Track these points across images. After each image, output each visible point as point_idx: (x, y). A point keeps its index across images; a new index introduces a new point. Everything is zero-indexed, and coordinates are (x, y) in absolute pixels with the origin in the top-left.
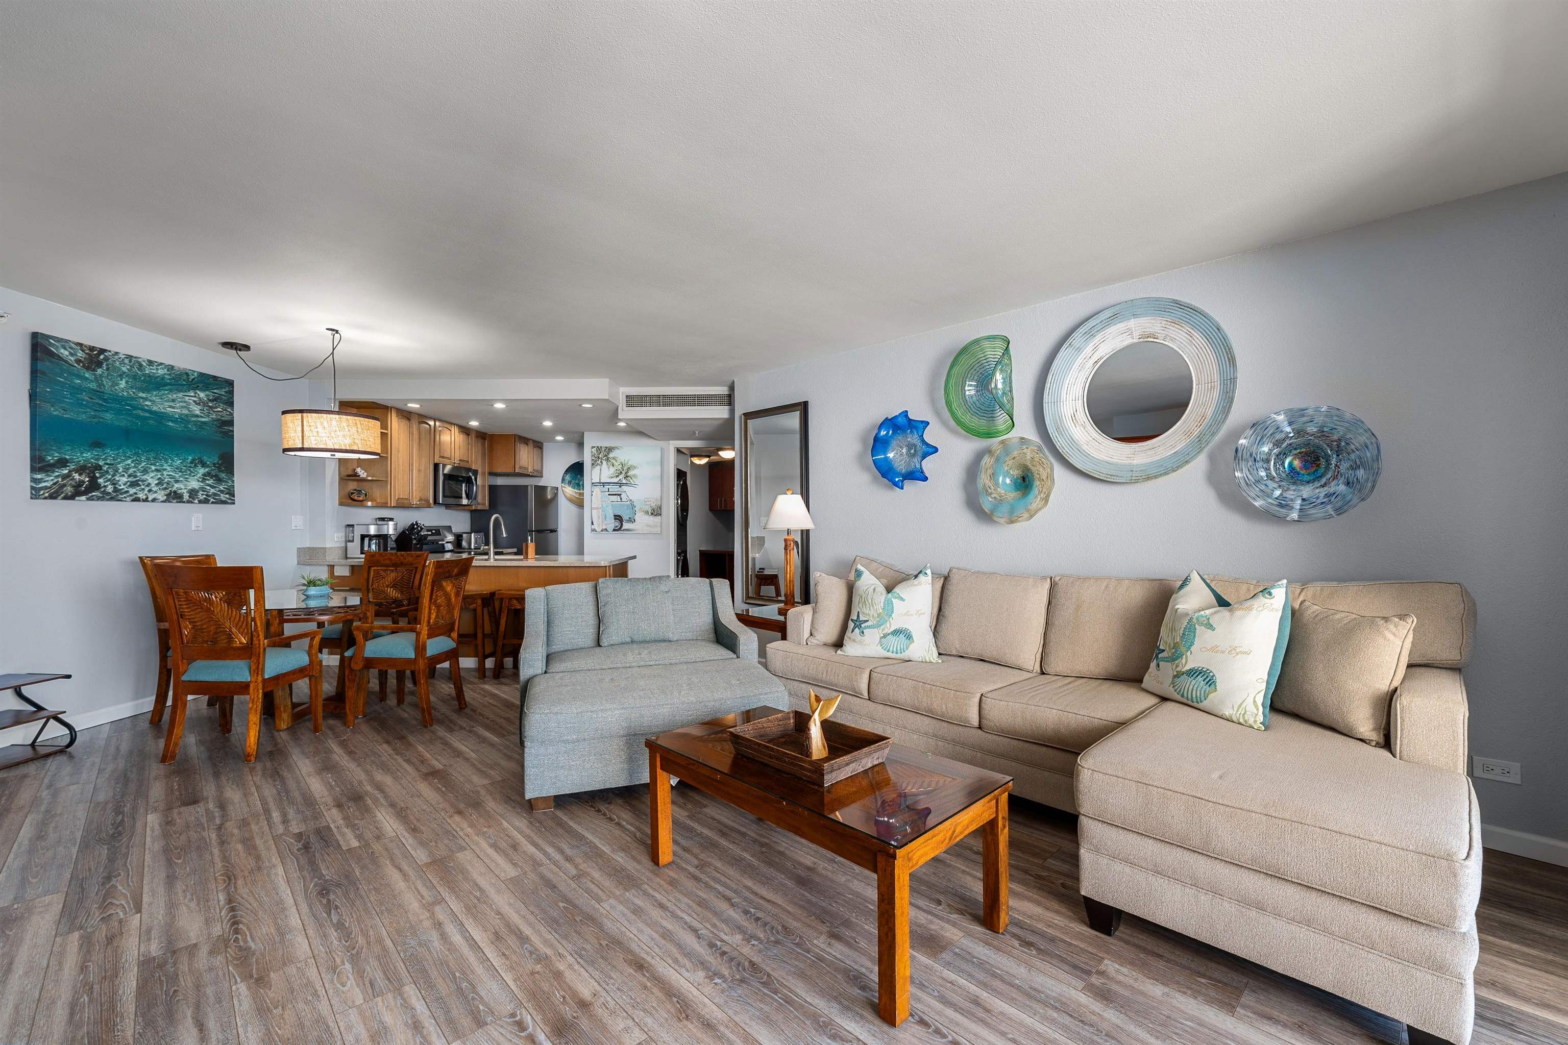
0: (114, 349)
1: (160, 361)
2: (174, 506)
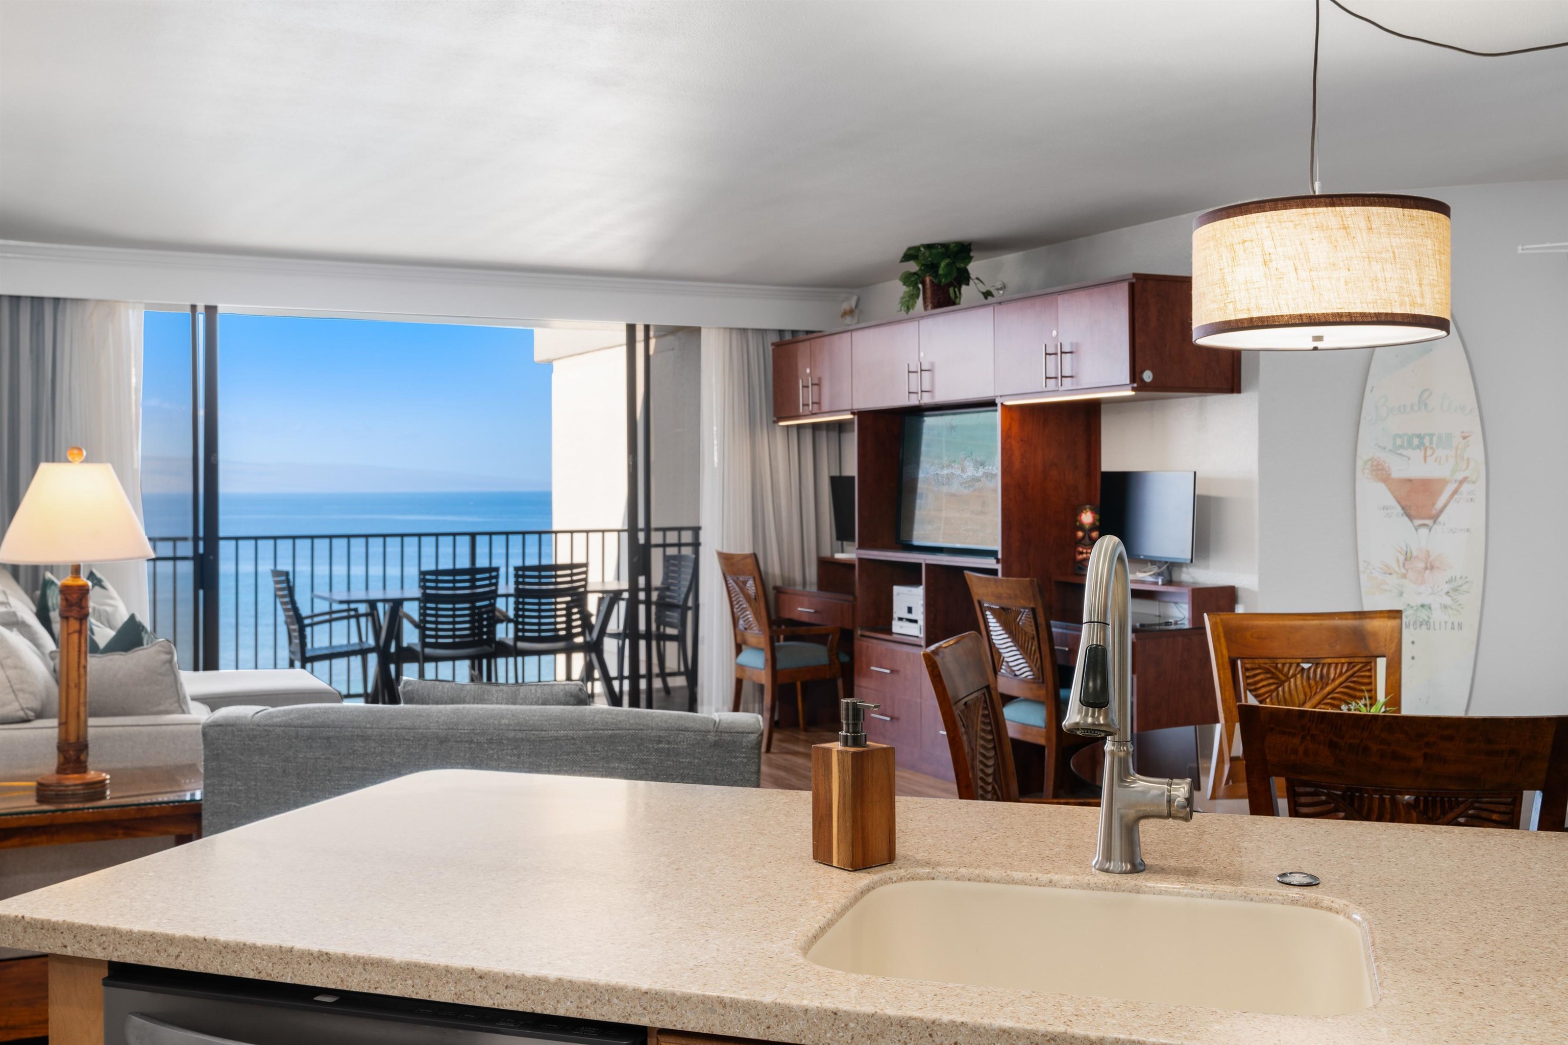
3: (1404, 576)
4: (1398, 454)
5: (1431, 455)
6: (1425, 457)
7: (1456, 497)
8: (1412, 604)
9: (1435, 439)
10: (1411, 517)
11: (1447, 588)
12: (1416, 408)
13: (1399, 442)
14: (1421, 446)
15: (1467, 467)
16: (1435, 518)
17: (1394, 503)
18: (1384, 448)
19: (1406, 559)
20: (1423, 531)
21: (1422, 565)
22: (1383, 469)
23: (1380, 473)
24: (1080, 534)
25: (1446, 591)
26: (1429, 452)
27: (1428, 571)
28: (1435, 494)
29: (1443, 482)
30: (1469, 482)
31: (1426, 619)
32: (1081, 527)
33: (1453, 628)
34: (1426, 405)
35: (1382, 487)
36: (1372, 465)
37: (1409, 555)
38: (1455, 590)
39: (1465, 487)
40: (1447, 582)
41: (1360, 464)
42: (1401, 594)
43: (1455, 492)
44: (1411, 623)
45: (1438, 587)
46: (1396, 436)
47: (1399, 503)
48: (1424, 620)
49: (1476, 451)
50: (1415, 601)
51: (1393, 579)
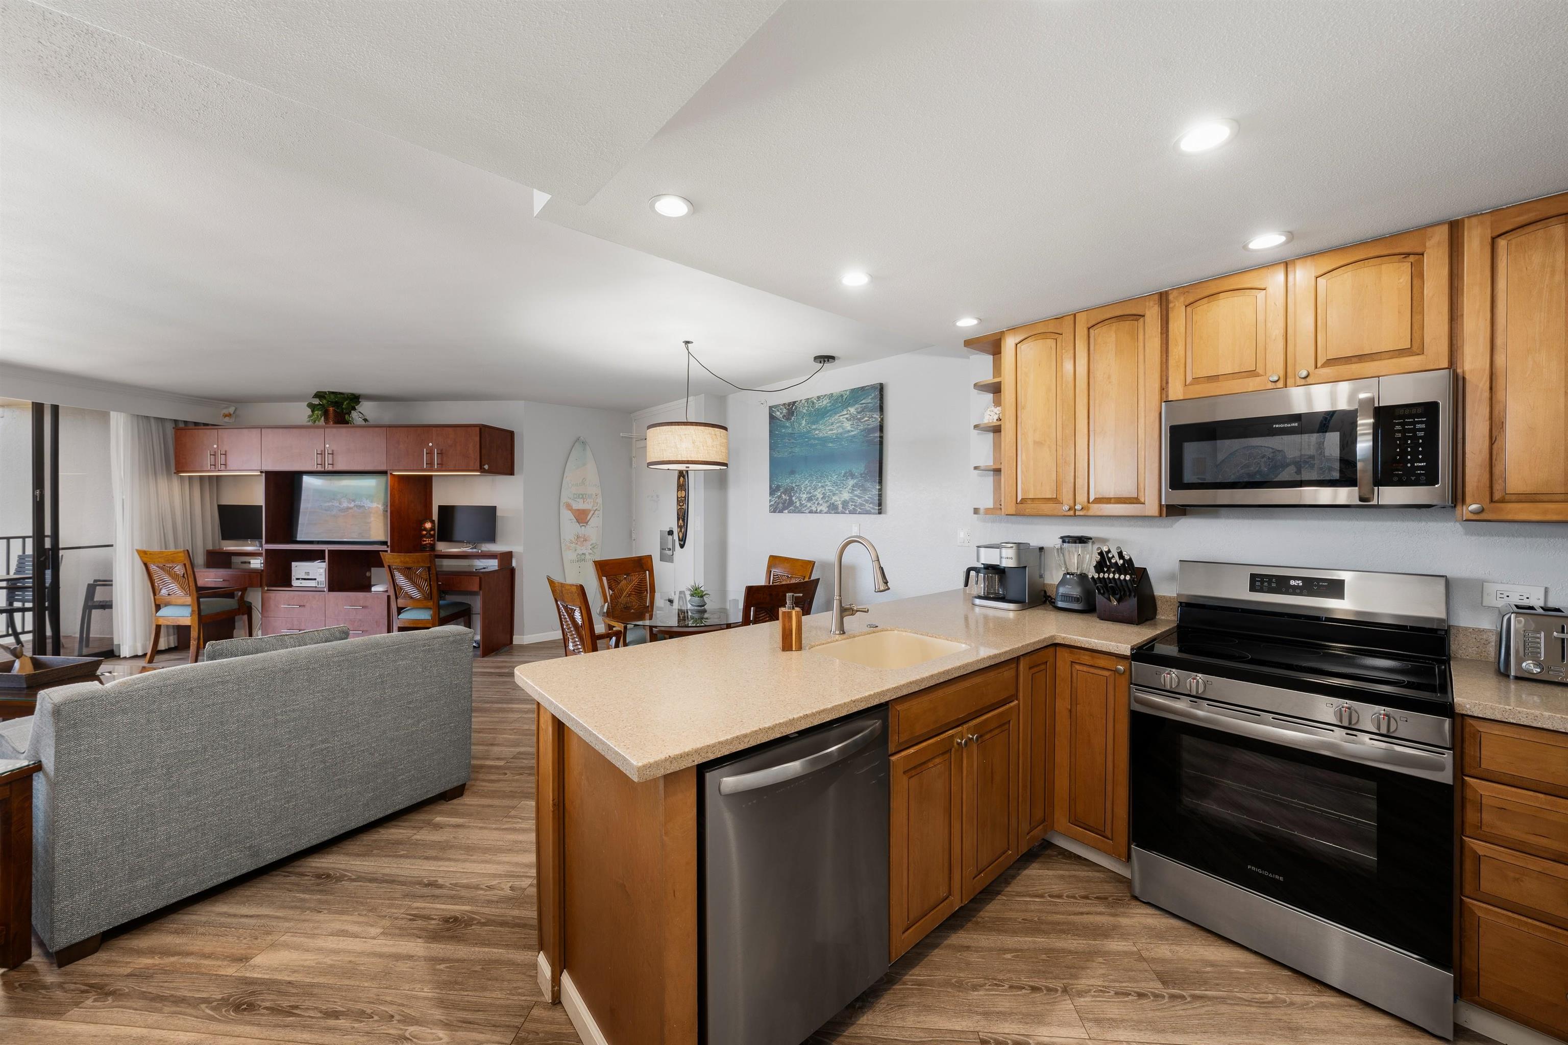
0: (798, 399)
1: (824, 394)
2: (832, 517)
3: (577, 544)
4: (575, 500)
6: (584, 502)
7: (594, 515)
8: (580, 554)
9: (587, 495)
10: (579, 523)
11: (591, 547)
12: (582, 484)
13: (575, 496)
14: (583, 498)
15: (597, 505)
16: (587, 523)
17: (573, 518)
18: (571, 498)
19: (577, 538)
20: (583, 527)
21: (583, 540)
23: (569, 507)
24: (424, 532)
26: (585, 500)
27: (584, 542)
28: (587, 515)
29: (590, 511)
32: (425, 529)
34: (584, 483)
35: (569, 512)
36: (567, 505)
37: (579, 537)
39: (597, 512)
41: (562, 504)
42: (576, 550)
44: (579, 560)
45: (588, 547)
46: (574, 494)
47: (575, 518)
48: (583, 559)
49: (600, 500)
50: (581, 552)
51: (573, 545)
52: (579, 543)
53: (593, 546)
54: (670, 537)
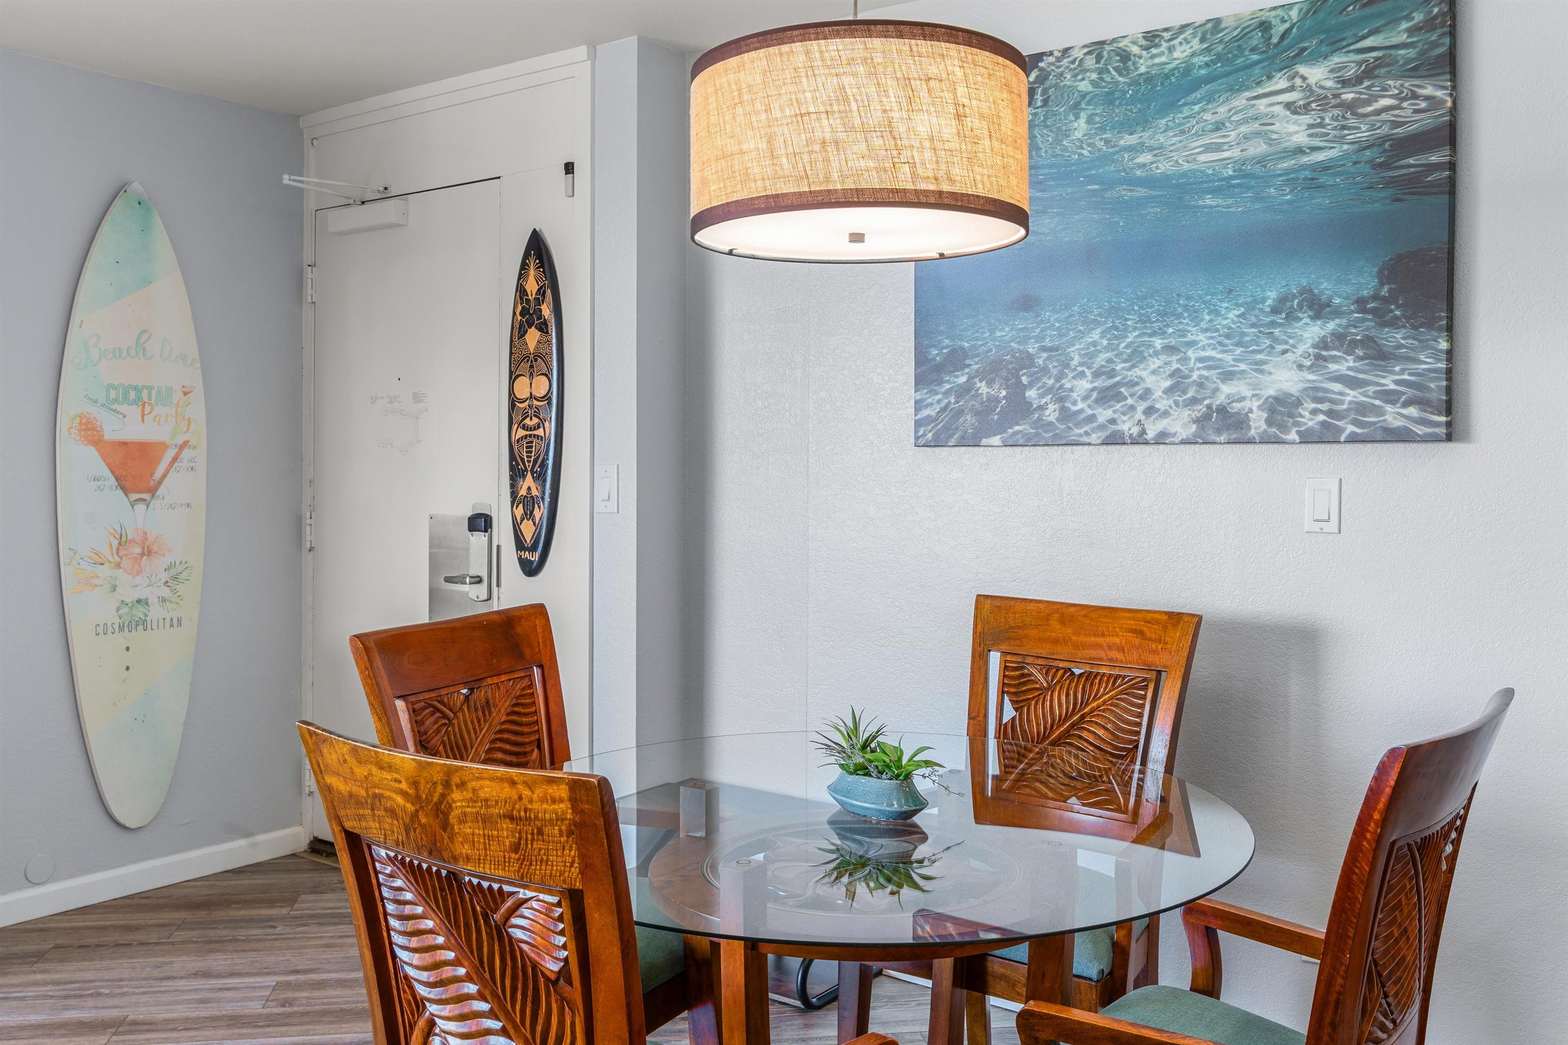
0: (1056, 45)
1: (1177, 22)
3: (118, 565)
4: (112, 410)
5: (150, 413)
6: (143, 415)
7: (176, 465)
8: (128, 600)
9: (154, 392)
10: (126, 491)
11: (164, 576)
12: (133, 353)
13: (113, 394)
14: (139, 401)
15: (188, 429)
16: (153, 491)
17: (107, 473)
18: (96, 402)
19: (120, 544)
20: (141, 507)
21: (138, 550)
22: (94, 429)
23: (91, 433)
25: (163, 580)
26: (147, 409)
27: (145, 557)
28: (154, 462)
29: (163, 447)
30: (189, 448)
31: (143, 618)
33: (172, 626)
34: (144, 350)
35: (92, 451)
36: (81, 423)
37: (124, 539)
38: (175, 578)
39: (186, 454)
40: (166, 570)
41: (63, 423)
42: (114, 588)
43: (175, 459)
44: (126, 625)
45: (156, 576)
46: (111, 387)
47: (112, 472)
48: (140, 618)
49: (197, 410)
50: (131, 596)
51: (105, 572)
52: (126, 563)
53: (173, 572)
54: (479, 540)
